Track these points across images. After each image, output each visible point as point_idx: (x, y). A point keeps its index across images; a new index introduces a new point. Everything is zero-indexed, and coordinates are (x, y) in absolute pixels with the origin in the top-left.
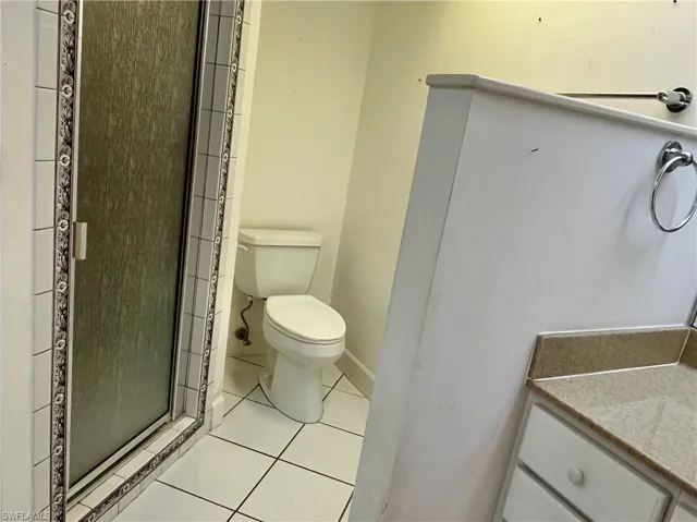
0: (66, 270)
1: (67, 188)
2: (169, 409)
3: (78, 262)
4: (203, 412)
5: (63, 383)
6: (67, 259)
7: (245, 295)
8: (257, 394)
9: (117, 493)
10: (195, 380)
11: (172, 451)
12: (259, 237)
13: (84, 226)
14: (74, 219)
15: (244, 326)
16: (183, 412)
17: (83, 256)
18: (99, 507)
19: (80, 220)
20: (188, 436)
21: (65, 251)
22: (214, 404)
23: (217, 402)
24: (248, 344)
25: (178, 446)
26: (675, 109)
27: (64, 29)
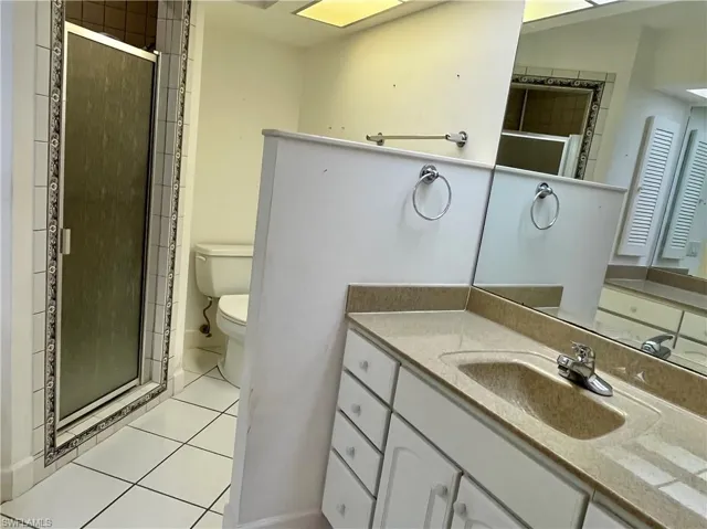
0: (55, 259)
1: (56, 204)
2: (138, 375)
3: (65, 257)
4: (166, 379)
5: (53, 337)
6: (56, 251)
7: (206, 297)
8: (215, 373)
9: (94, 428)
10: (159, 353)
11: (139, 405)
12: (214, 250)
13: (68, 231)
14: (61, 226)
15: (206, 322)
16: (150, 379)
17: (68, 252)
18: (81, 435)
19: (66, 227)
20: (153, 396)
21: (54, 245)
22: (175, 375)
23: (178, 372)
24: (209, 336)
25: (145, 402)
26: (461, 144)
27: (53, 105)
